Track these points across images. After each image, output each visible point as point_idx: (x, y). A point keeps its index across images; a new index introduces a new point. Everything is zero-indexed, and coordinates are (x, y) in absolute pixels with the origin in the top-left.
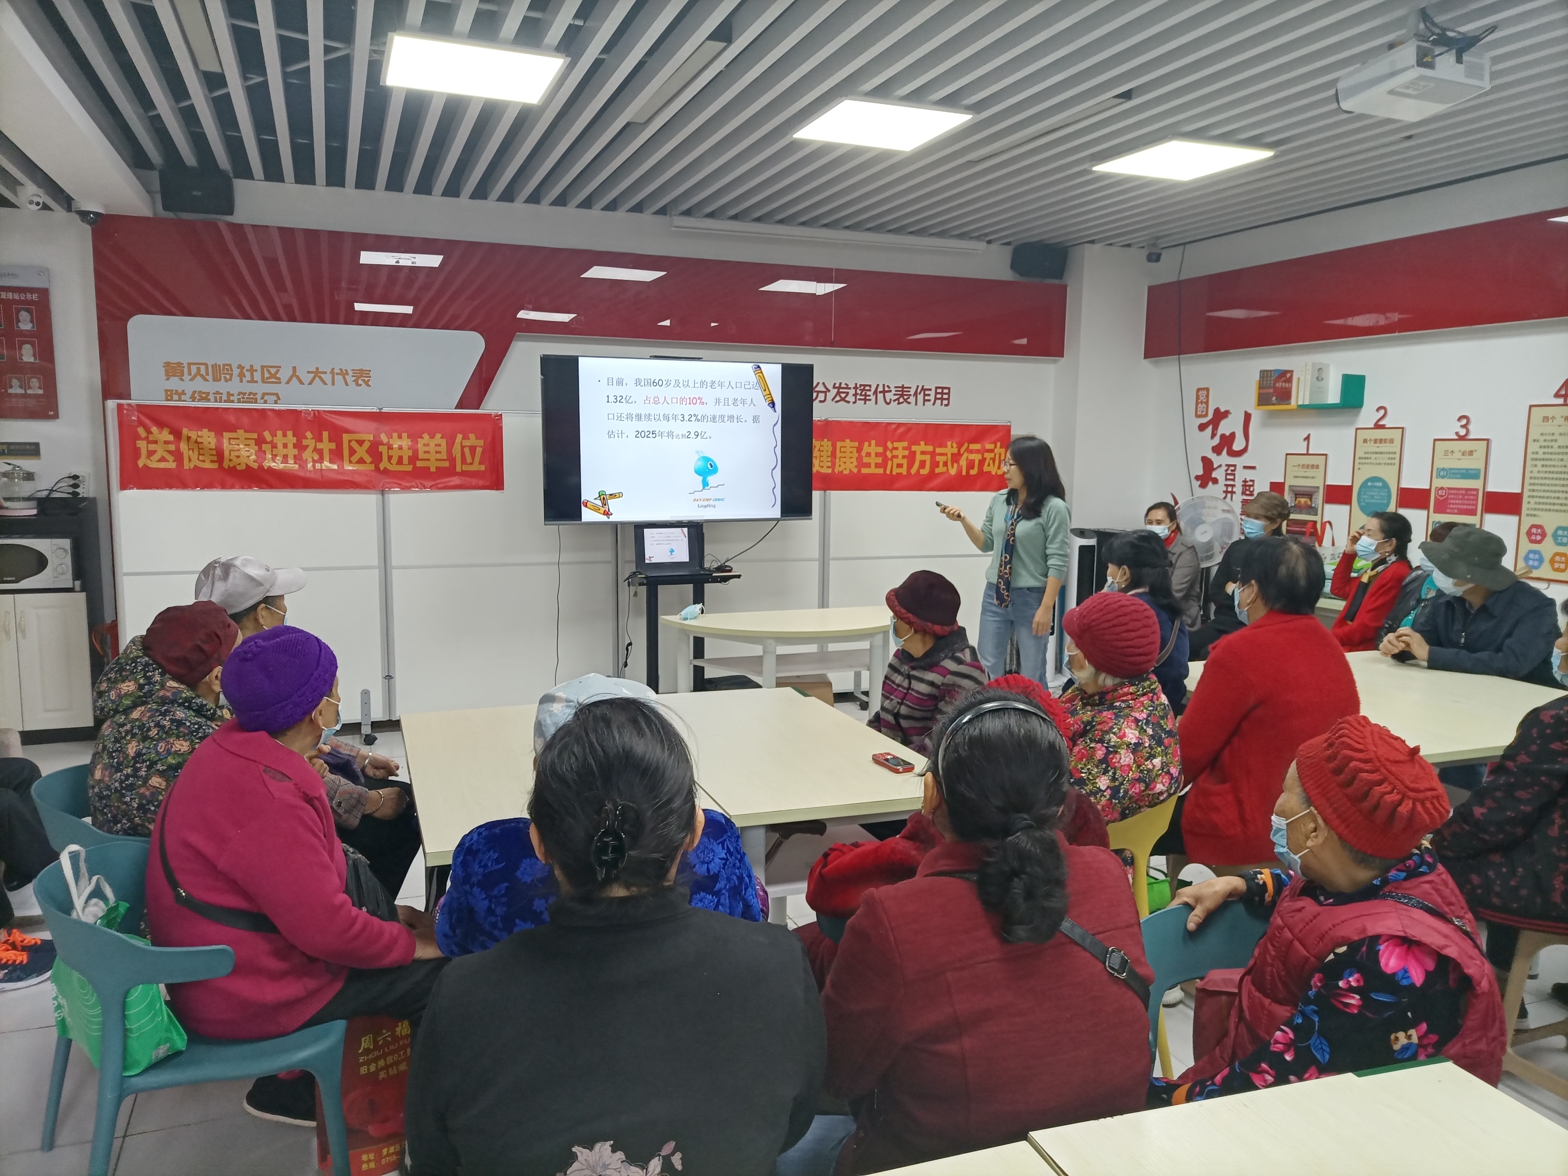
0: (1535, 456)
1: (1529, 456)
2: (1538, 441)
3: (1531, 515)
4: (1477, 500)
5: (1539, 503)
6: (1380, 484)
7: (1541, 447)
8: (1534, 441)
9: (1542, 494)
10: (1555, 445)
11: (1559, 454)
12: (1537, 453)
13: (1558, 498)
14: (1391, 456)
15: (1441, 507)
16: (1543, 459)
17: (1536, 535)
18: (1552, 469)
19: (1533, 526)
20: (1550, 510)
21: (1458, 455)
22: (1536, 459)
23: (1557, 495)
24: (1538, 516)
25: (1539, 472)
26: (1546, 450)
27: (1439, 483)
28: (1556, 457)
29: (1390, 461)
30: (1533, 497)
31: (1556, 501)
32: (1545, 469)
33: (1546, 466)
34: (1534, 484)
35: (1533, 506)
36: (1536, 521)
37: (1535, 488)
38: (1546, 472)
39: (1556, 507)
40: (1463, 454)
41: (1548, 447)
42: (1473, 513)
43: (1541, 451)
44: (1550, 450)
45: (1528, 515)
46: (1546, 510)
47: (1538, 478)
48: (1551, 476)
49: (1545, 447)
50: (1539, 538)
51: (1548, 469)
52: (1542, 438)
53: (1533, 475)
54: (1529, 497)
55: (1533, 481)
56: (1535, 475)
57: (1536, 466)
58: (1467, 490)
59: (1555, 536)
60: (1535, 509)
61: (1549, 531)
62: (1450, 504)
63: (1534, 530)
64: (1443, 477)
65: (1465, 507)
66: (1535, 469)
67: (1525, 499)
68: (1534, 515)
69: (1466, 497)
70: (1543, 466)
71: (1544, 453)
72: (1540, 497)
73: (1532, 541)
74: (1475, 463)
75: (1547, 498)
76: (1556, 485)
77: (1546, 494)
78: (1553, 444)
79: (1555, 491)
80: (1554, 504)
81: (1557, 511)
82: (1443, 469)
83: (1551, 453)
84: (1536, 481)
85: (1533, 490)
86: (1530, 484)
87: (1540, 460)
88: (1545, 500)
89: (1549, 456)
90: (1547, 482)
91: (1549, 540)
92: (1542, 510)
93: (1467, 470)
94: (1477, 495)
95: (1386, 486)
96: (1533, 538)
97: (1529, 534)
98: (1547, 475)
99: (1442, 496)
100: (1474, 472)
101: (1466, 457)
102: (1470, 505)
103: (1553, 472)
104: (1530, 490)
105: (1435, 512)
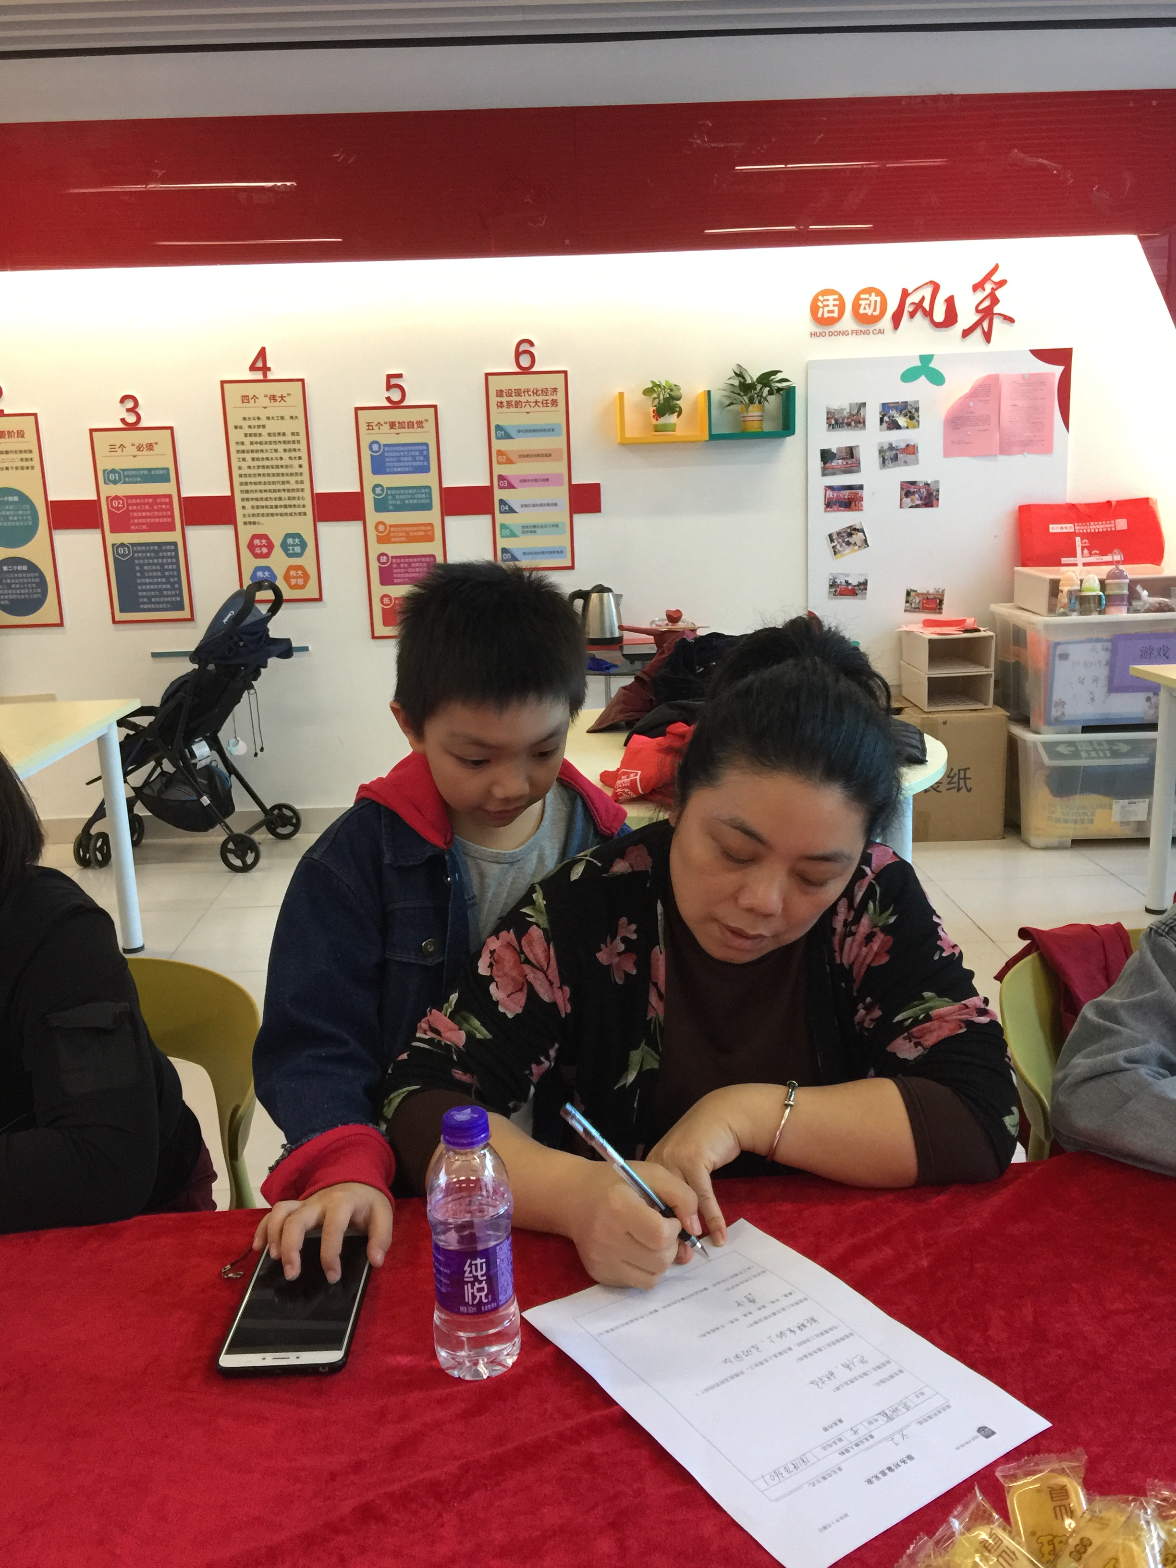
0: (241, 448)
1: (233, 448)
2: (241, 427)
3: (250, 523)
4: (172, 510)
5: (258, 507)
6: (16, 499)
7: (246, 435)
8: (236, 427)
9: (259, 495)
10: (264, 432)
11: (270, 443)
12: (243, 443)
13: (280, 499)
14: (25, 456)
15: (120, 523)
16: (252, 451)
17: (261, 547)
18: (266, 463)
19: (255, 537)
20: (272, 515)
21: (134, 450)
22: (243, 452)
23: (278, 495)
24: (259, 523)
25: (249, 467)
26: (254, 439)
27: (109, 490)
28: (268, 447)
29: (25, 464)
30: (248, 499)
31: (279, 503)
32: (256, 463)
33: (258, 459)
34: (246, 484)
35: (249, 511)
36: (258, 530)
37: (249, 488)
38: (259, 467)
39: (279, 511)
40: (139, 448)
41: (255, 435)
42: (171, 527)
43: (247, 440)
44: (258, 439)
45: (245, 523)
46: (268, 515)
47: (250, 475)
48: (266, 471)
49: (251, 435)
50: (265, 550)
51: (260, 463)
52: (245, 424)
53: (242, 472)
54: (243, 500)
55: (244, 480)
56: (246, 471)
57: (244, 460)
58: (155, 497)
59: (284, 546)
60: (253, 515)
61: (277, 541)
62: (134, 518)
63: (257, 542)
64: (115, 482)
65: (157, 520)
66: (244, 465)
67: (238, 504)
68: (254, 523)
69: (155, 507)
70: (253, 459)
71: (252, 443)
72: (257, 499)
73: (256, 556)
74: (159, 460)
75: (266, 499)
76: (274, 483)
77: (264, 495)
78: (261, 430)
79: (275, 491)
80: (276, 507)
81: (281, 515)
82: (113, 471)
83: (261, 443)
84: (248, 480)
85: (247, 492)
86: (241, 484)
87: (248, 452)
88: (264, 503)
89: (259, 447)
90: (262, 479)
91: (278, 551)
92: (263, 515)
93: (149, 470)
94: (171, 503)
95: (24, 499)
96: (258, 551)
97: (251, 547)
98: (261, 471)
99: (118, 508)
100: (161, 472)
101: (144, 452)
102: (163, 517)
103: (268, 467)
104: (242, 491)
105: (113, 530)
